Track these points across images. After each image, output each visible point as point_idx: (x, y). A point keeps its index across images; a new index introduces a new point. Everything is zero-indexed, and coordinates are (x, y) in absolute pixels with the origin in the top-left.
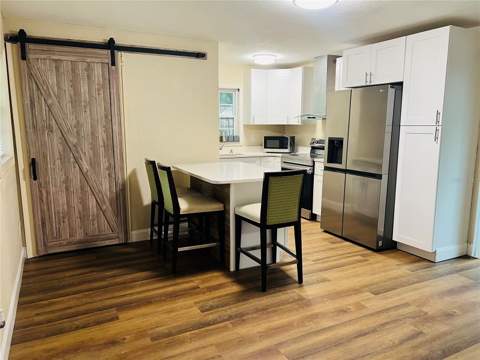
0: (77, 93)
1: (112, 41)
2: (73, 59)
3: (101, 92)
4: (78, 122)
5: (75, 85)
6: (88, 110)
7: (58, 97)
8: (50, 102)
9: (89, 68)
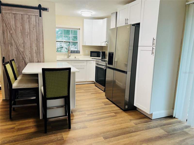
0: (24, 29)
1: (40, 6)
2: (22, 13)
3: (35, 29)
4: (24, 42)
5: (23, 25)
6: (28, 36)
7: (15, 30)
8: (11, 32)
9: (29, 18)
